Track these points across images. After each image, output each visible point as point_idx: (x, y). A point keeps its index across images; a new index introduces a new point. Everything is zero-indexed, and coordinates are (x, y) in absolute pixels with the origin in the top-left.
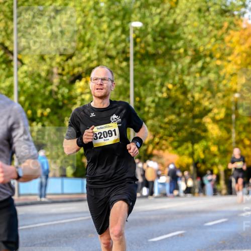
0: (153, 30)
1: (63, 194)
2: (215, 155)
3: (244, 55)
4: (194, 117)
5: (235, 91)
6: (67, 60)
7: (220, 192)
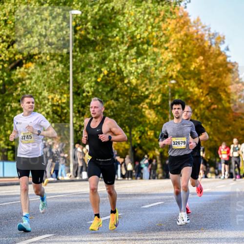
0: (92, 17)
1: (4, 177)
2: (151, 140)
3: (180, 42)
4: (132, 103)
5: (171, 78)
6: (9, 47)
7: (157, 176)
